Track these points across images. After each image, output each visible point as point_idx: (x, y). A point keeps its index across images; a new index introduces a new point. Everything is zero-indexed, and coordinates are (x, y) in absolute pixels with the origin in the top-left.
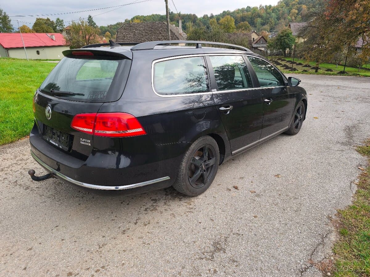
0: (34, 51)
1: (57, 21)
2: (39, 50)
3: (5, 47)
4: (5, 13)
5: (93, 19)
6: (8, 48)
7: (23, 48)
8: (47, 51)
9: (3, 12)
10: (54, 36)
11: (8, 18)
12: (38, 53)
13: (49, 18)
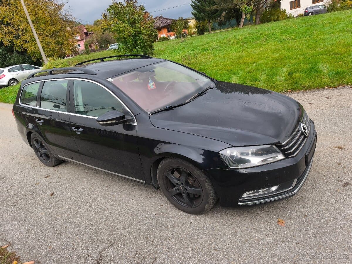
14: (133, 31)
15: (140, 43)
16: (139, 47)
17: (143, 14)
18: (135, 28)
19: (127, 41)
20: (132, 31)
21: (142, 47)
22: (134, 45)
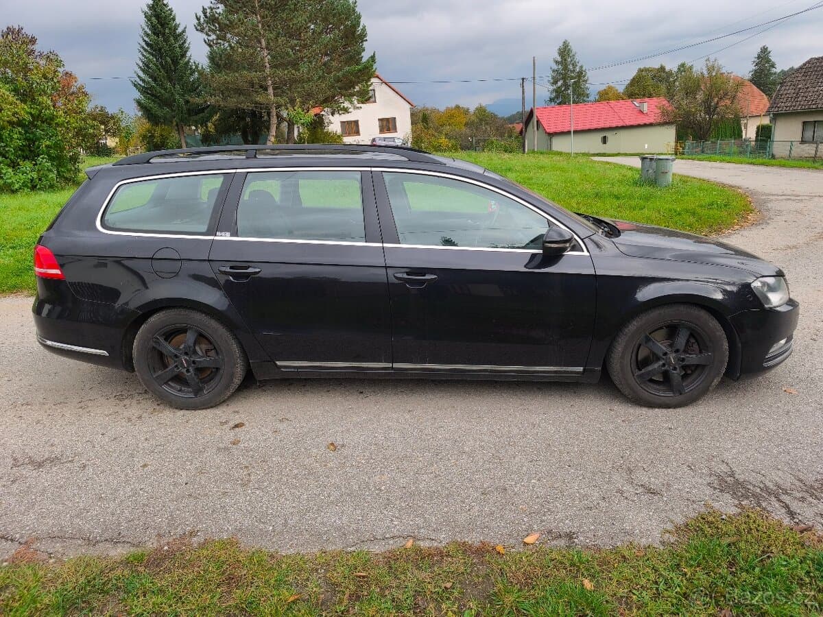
0: (599, 136)
1: (679, 69)
2: (608, 134)
3: (548, 131)
4: (581, 67)
5: (770, 54)
6: (552, 134)
7: (569, 132)
8: (623, 135)
9: (579, 65)
10: (646, 105)
11: (584, 76)
12: (604, 140)
13: (664, 64)
14: (27, 113)
15: (47, 147)
16: (43, 158)
17: (60, 75)
18: (31, 108)
19: (4, 137)
20: (24, 111)
21: (51, 159)
22: (22, 150)
